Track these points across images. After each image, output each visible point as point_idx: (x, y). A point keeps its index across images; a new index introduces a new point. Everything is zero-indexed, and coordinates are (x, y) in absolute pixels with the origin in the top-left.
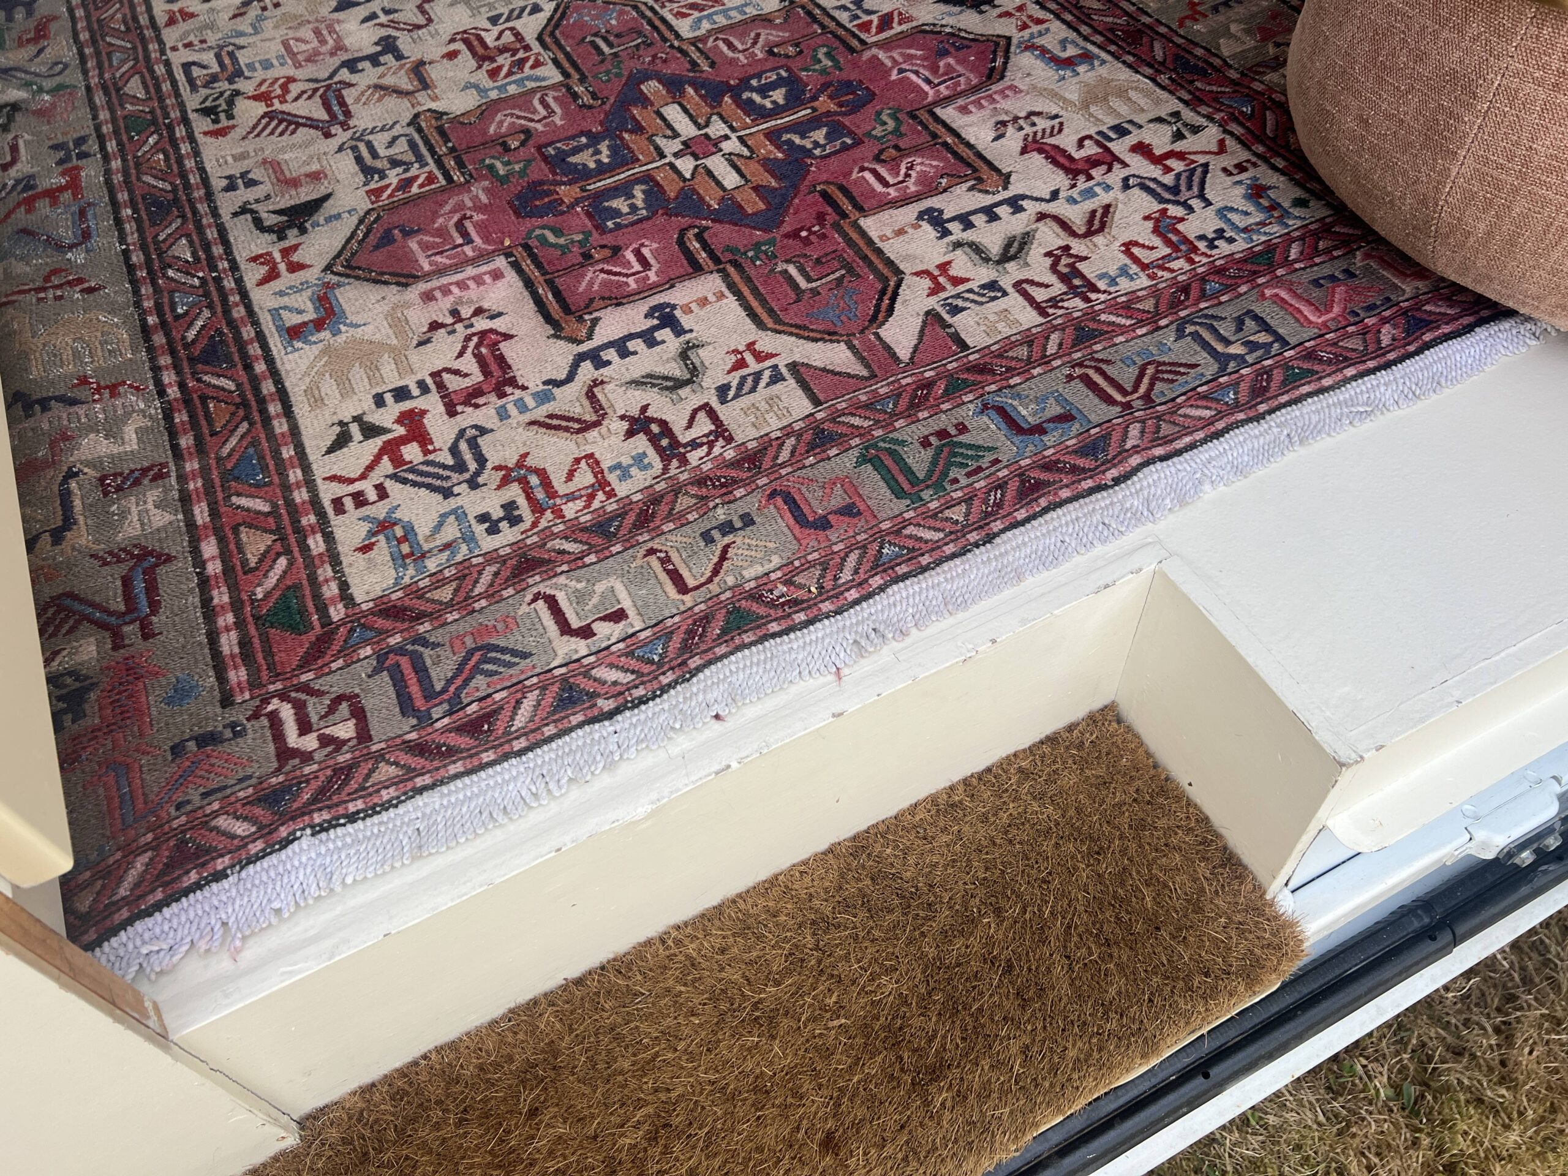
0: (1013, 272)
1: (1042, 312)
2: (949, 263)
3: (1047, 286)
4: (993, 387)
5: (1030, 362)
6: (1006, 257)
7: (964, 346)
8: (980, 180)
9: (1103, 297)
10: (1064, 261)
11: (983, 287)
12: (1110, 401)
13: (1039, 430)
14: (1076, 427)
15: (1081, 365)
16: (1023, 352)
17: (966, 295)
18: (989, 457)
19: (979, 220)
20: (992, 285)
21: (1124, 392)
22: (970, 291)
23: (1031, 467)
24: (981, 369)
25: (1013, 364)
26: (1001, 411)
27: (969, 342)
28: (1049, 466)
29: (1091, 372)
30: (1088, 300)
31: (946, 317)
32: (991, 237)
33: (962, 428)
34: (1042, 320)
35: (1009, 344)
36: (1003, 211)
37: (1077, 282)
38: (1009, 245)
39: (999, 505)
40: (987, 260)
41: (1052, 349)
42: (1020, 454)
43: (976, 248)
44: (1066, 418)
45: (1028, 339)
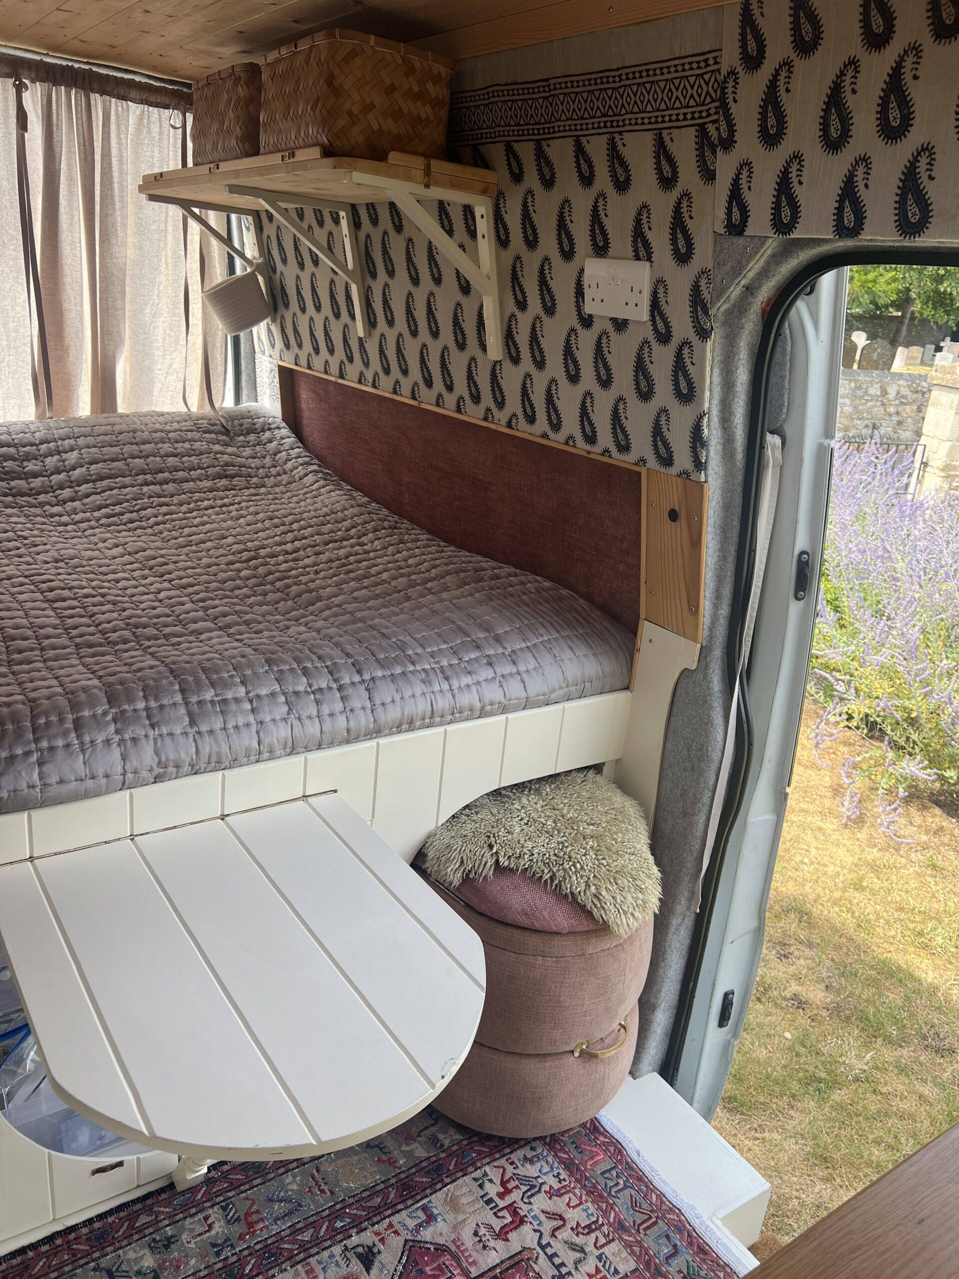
0: (590, 1248)
1: (613, 1240)
2: (588, 1274)
3: (597, 1238)
4: (657, 1260)
5: (641, 1247)
6: (582, 1250)
7: (636, 1269)
8: (528, 1259)
9: (601, 1219)
10: (580, 1230)
11: (600, 1261)
12: (655, 1223)
13: (675, 1246)
14: (671, 1234)
15: (638, 1231)
16: (637, 1249)
17: (607, 1267)
18: (691, 1263)
19: (557, 1261)
20: (599, 1258)
21: (650, 1218)
22: (604, 1266)
23: (693, 1250)
24: (648, 1265)
25: (643, 1252)
26: (667, 1259)
27: (633, 1268)
28: (691, 1244)
29: (641, 1228)
30: (603, 1224)
31: (621, 1276)
32: (569, 1257)
33: (680, 1272)
34: (617, 1241)
35: (633, 1253)
36: (549, 1251)
37: (593, 1227)
38: (574, 1250)
39: (712, 1261)
40: (584, 1258)
41: (631, 1239)
42: (688, 1253)
43: (577, 1263)
44: (667, 1237)
45: (628, 1246)
